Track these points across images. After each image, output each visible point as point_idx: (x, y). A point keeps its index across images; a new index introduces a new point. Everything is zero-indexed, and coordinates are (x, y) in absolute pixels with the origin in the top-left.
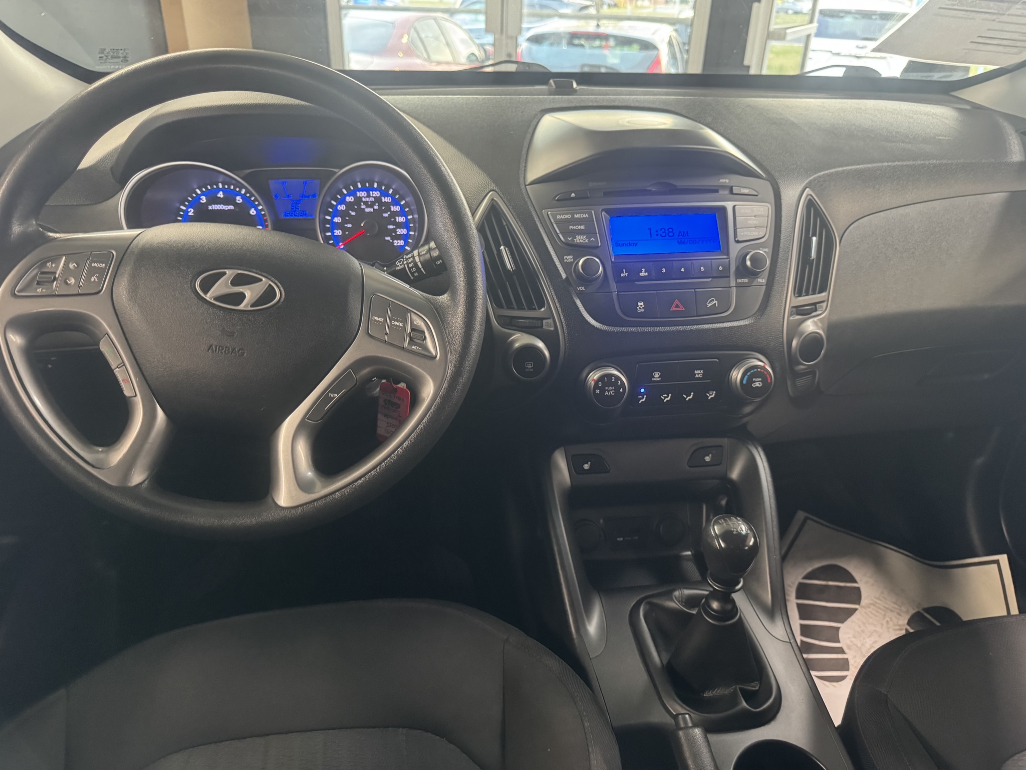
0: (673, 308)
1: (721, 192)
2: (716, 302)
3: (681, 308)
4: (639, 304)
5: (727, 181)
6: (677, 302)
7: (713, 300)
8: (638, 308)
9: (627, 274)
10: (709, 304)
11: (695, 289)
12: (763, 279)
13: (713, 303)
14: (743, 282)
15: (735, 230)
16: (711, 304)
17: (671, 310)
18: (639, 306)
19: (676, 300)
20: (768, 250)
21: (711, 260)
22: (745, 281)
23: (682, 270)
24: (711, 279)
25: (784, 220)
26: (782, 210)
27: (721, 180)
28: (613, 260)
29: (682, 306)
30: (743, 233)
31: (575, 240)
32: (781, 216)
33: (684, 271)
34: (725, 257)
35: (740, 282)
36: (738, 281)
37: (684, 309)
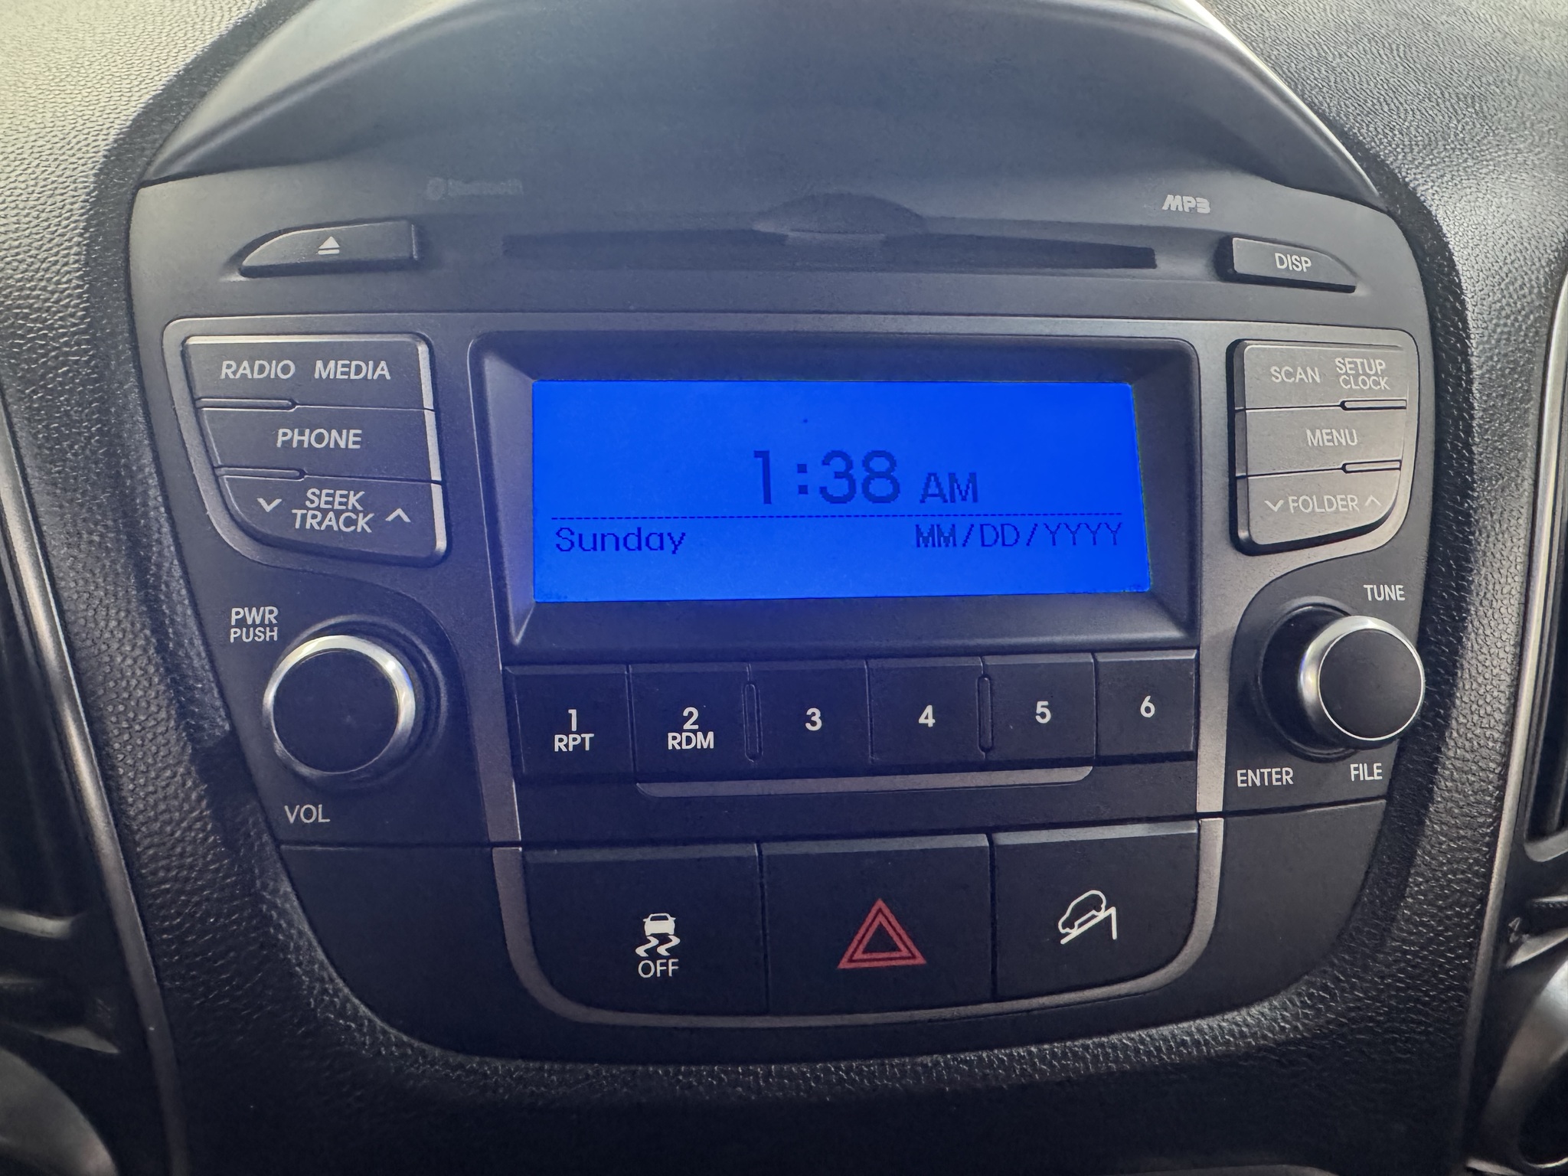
0: (856, 957)
1: (1165, 265)
2: (1113, 911)
3: (907, 955)
4: (651, 927)
5: (1204, 206)
6: (881, 916)
7: (1094, 904)
8: (641, 951)
9: (588, 736)
10: (1069, 924)
11: (989, 832)
12: (1375, 765)
13: (1094, 917)
14: (1266, 784)
15: (1235, 484)
16: (1080, 925)
17: (844, 964)
18: (651, 938)
19: (880, 904)
20: (1402, 593)
21: (1094, 657)
22: (1277, 780)
23: (927, 718)
24: (1091, 768)
25: (1480, 426)
26: (1470, 371)
27: (1170, 197)
28: (517, 640)
29: (909, 943)
30: (1281, 502)
31: (296, 514)
32: (1467, 400)
33: (934, 721)
34: (1173, 633)
35: (1250, 784)
36: (1240, 778)
37: (920, 960)
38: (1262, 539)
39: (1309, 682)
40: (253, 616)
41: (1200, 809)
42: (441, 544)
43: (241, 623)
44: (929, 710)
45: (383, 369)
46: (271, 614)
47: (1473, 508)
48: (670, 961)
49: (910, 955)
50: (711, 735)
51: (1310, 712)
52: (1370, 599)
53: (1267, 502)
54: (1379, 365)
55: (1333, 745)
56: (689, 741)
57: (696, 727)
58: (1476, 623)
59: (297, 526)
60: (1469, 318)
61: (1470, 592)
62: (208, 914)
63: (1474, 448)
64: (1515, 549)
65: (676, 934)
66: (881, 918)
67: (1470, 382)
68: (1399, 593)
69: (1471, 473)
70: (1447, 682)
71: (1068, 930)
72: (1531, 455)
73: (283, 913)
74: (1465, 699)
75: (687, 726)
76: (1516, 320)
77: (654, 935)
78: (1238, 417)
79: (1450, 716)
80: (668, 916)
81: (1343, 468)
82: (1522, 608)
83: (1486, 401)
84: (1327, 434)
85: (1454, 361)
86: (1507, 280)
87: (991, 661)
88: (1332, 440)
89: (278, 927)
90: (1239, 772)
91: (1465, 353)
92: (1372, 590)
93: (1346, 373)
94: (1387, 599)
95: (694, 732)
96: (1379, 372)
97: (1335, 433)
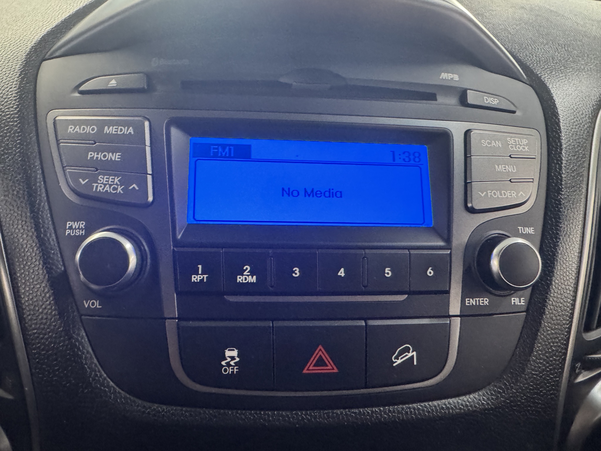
0: (310, 368)
1: (441, 99)
2: (415, 353)
3: (331, 368)
4: (228, 353)
5: (456, 77)
6: (320, 352)
7: (407, 350)
8: (223, 363)
9: (205, 276)
10: (397, 358)
11: (365, 320)
12: (522, 299)
13: (407, 355)
14: (478, 304)
15: (467, 185)
16: (402, 358)
17: (305, 371)
18: (228, 358)
19: (320, 347)
20: (533, 231)
21: (409, 251)
22: (482, 303)
23: (341, 273)
24: (407, 295)
25: (565, 167)
26: (561, 145)
27: (443, 74)
28: (179, 237)
29: (332, 364)
30: (485, 193)
31: (94, 186)
32: (560, 157)
33: (344, 274)
34: (441, 243)
35: (471, 304)
36: (467, 302)
37: (336, 370)
38: (477, 207)
39: (495, 264)
40: (75, 225)
41: (451, 314)
42: (150, 199)
43: (71, 228)
44: (342, 270)
45: (131, 130)
46: (82, 224)
47: (562, 199)
48: (235, 368)
49: (332, 368)
50: (255, 277)
51: (495, 276)
52: (520, 232)
53: (479, 193)
54: (525, 141)
55: (505, 290)
56: (246, 279)
57: (249, 274)
58: (563, 244)
59: (94, 190)
60: (561, 125)
61: (561, 231)
62: (51, 343)
63: (563, 175)
64: (579, 215)
65: (238, 357)
66: (320, 353)
67: (561, 150)
68: (532, 231)
69: (561, 184)
70: (550, 266)
71: (396, 360)
72: (585, 179)
73: (81, 343)
74: (558, 273)
75: (245, 273)
76: (580, 127)
77: (229, 357)
78: (468, 159)
79: (552, 279)
80: (235, 349)
81: (510, 181)
82: (581, 238)
83: (567, 157)
84: (504, 167)
85: (555, 142)
86: (576, 111)
87: (367, 251)
88: (505, 170)
89: (79, 349)
90: (467, 299)
91: (559, 138)
92: (521, 229)
93: (512, 144)
94: (527, 233)
95: (248, 276)
96: (525, 144)
97: (507, 167)
